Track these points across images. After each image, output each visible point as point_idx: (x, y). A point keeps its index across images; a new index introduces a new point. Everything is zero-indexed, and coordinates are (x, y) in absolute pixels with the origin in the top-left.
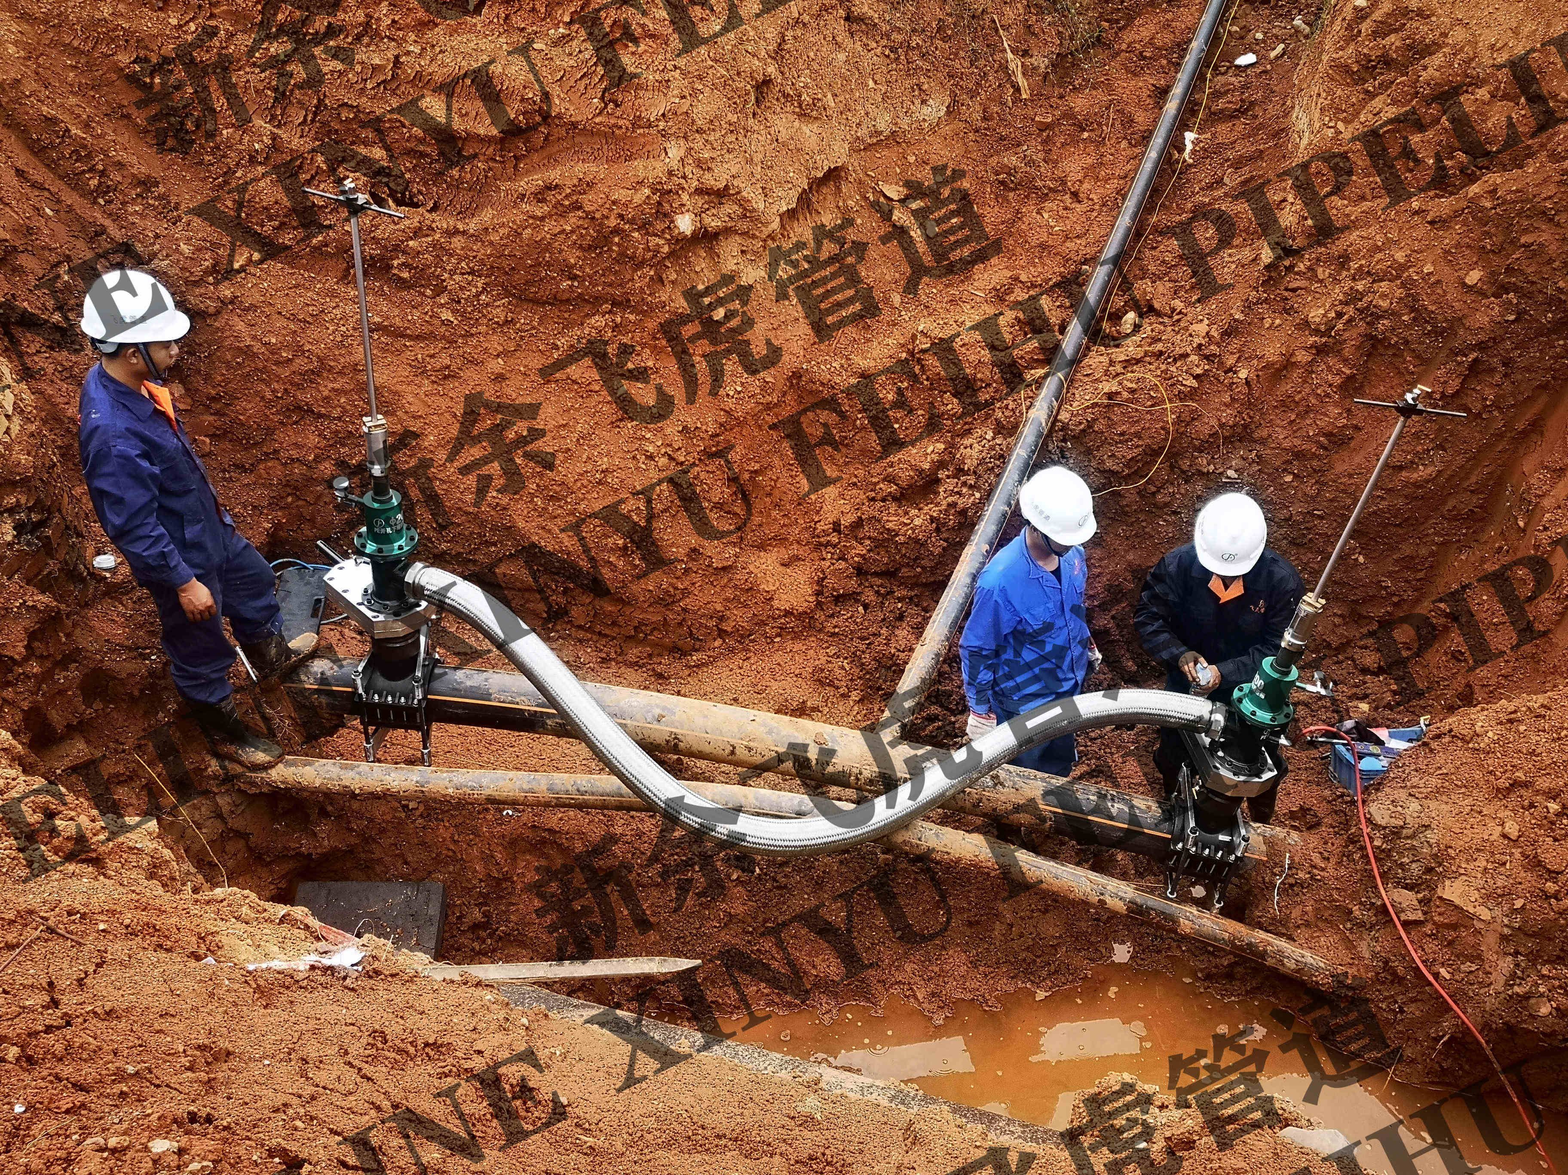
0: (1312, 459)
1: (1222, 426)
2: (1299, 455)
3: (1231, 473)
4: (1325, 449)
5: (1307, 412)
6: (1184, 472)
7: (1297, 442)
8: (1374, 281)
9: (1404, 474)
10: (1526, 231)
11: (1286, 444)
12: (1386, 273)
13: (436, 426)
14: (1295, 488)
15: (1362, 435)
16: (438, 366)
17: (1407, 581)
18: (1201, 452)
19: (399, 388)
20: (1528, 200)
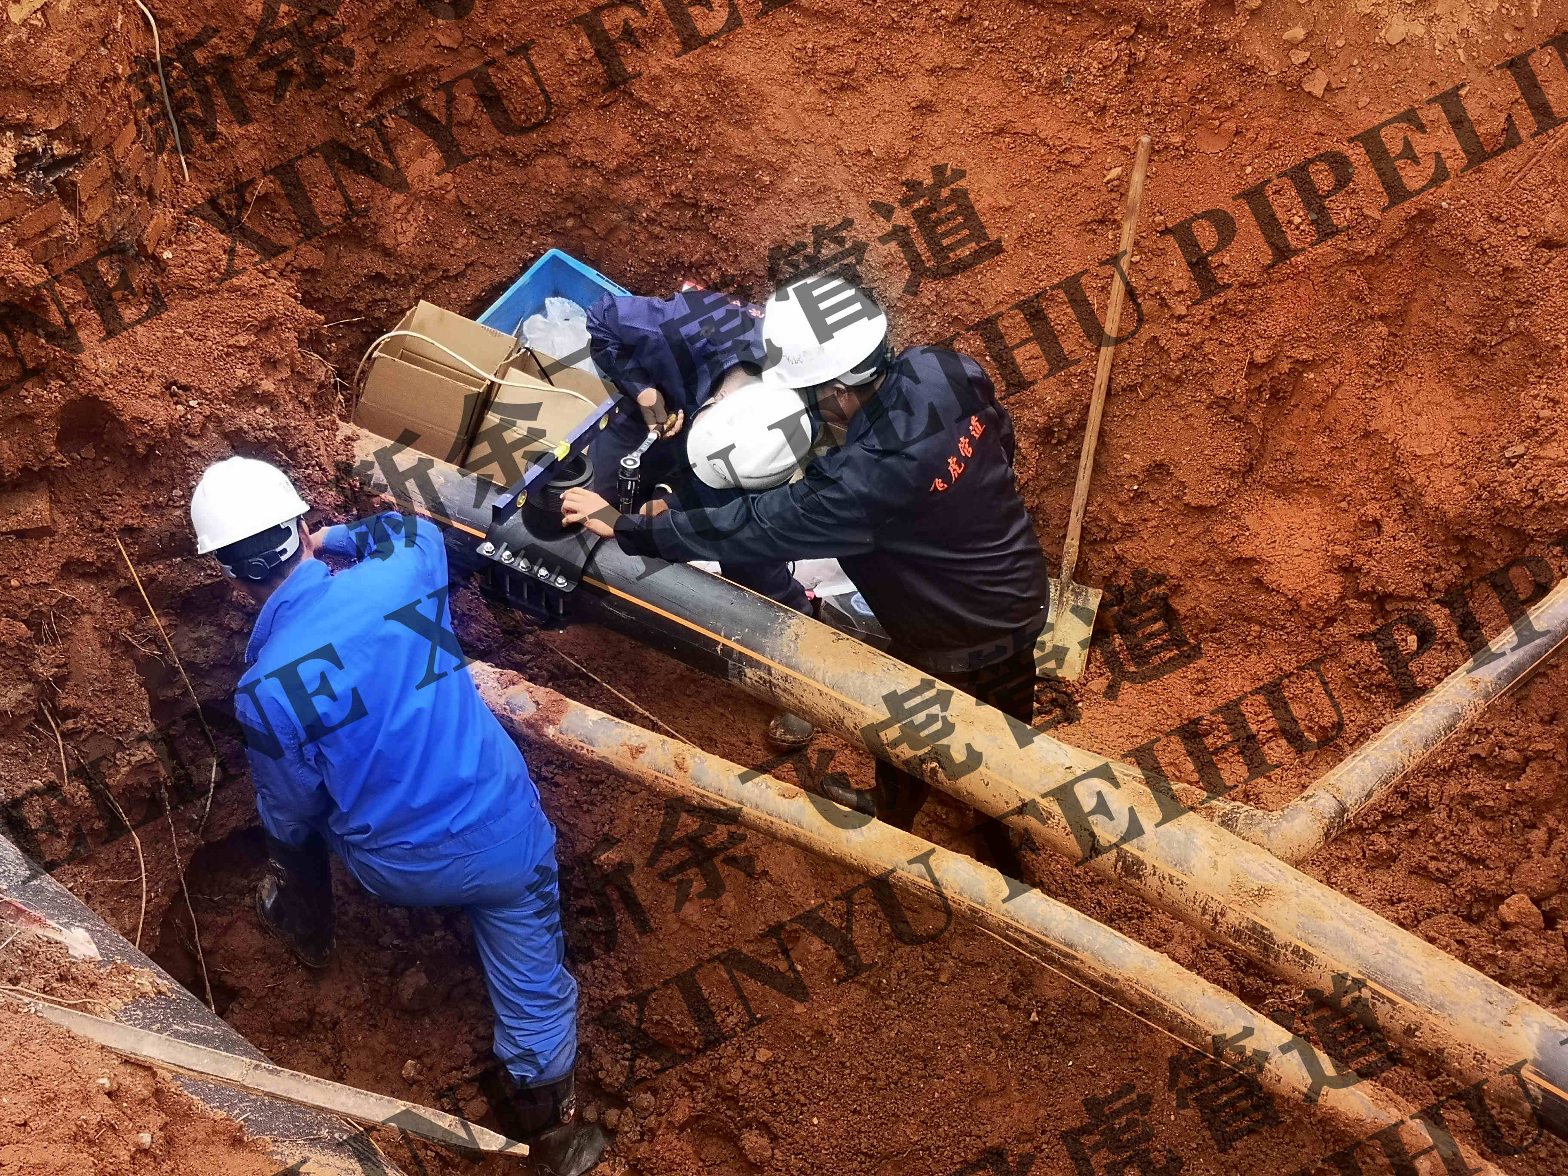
16: (834, 66)
19: (766, 88)
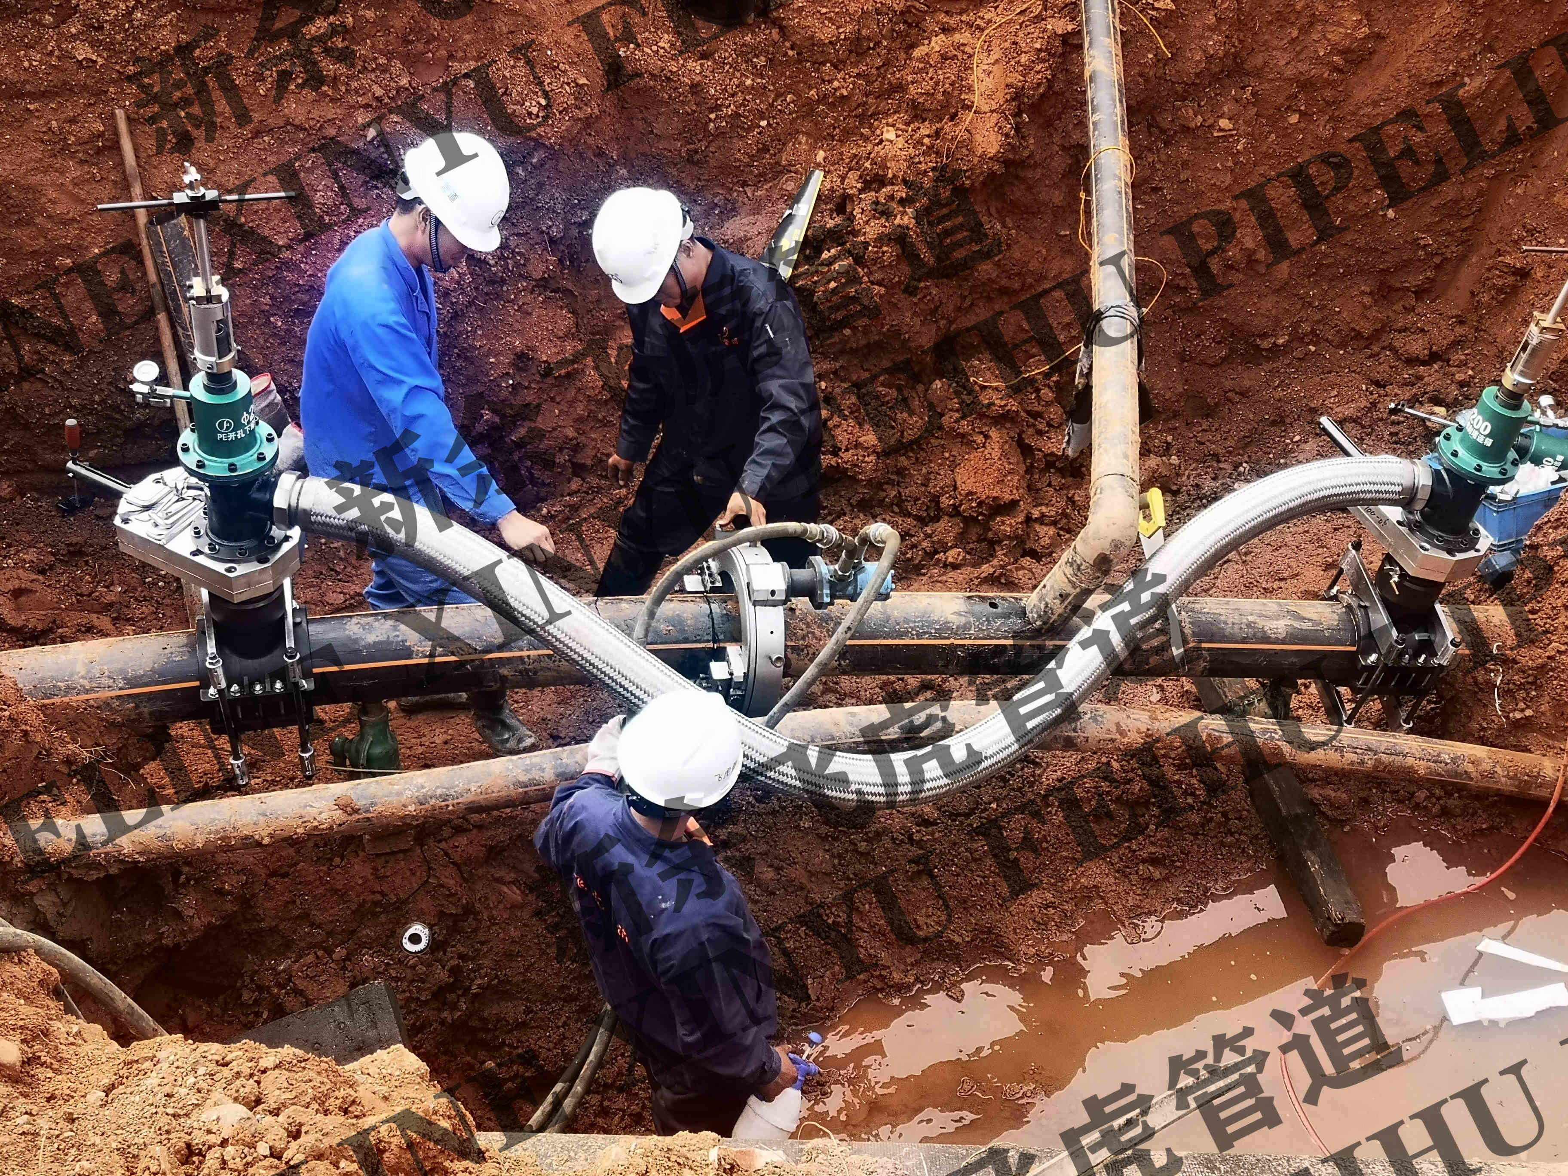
0: (1324, 87)
1: (1209, 58)
2: (1306, 85)
3: (1224, 123)
4: (1340, 71)
5: (1312, 24)
6: (1163, 131)
7: (1303, 67)
11: (1289, 72)
13: (99, 231)
14: (1302, 131)
15: (1386, 47)
17: (1449, 234)
18: (1184, 99)
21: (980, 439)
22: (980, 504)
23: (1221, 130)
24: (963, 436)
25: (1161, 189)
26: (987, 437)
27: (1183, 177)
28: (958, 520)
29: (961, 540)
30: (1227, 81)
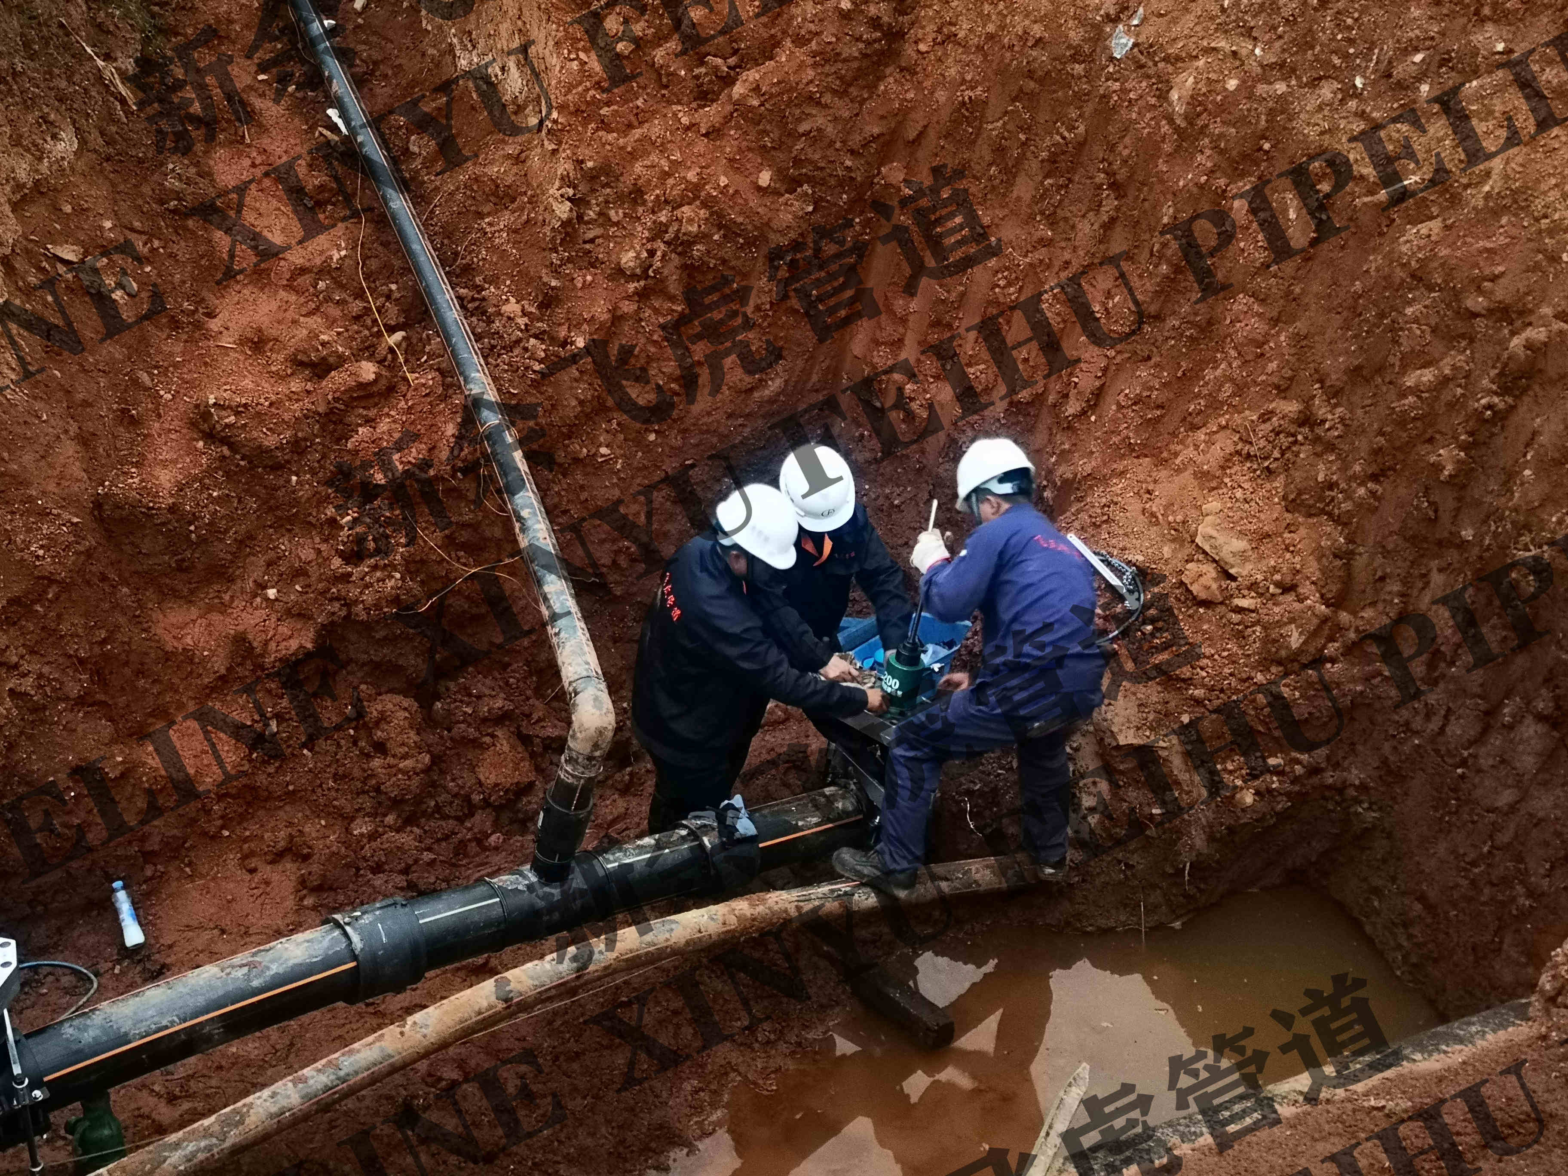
1: (581, 403)
3: (604, 450)
6: (560, 465)
8: (674, 209)
9: (756, 394)
10: (799, 120)
12: (682, 197)
14: (660, 445)
18: (570, 438)
20: (791, 90)
21: (487, 739)
22: (507, 791)
23: (603, 456)
24: (474, 741)
25: (568, 511)
26: (493, 736)
27: (582, 498)
28: (488, 810)
29: (497, 827)
30: (597, 418)
